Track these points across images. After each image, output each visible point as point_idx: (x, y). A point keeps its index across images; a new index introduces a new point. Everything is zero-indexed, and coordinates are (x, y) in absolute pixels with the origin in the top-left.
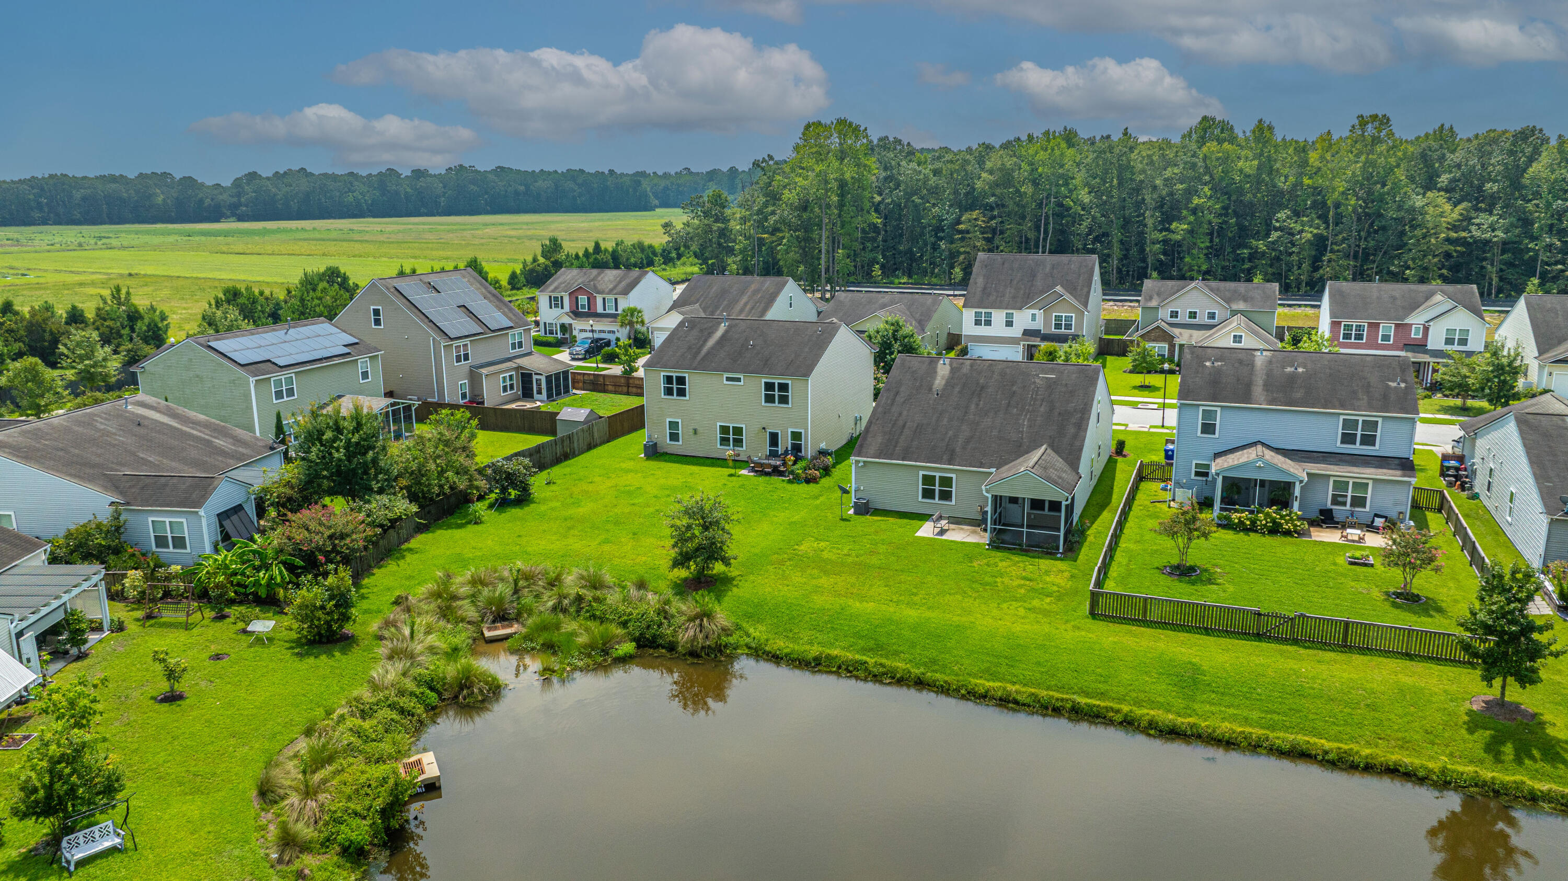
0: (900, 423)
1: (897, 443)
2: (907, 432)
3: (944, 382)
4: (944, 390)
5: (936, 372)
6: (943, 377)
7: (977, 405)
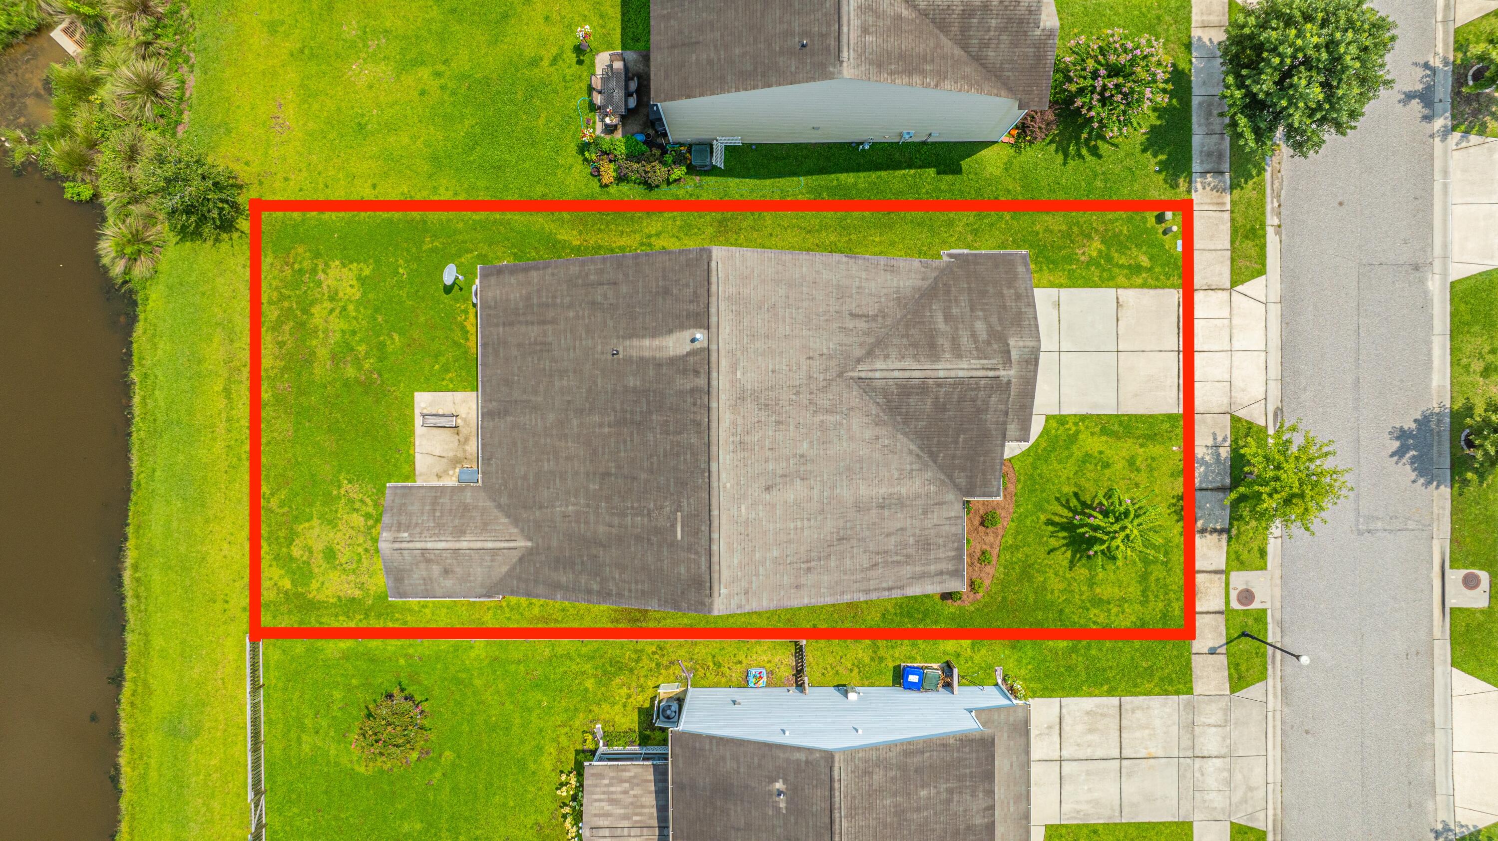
0: (550, 314)
1: (511, 324)
2: (534, 332)
3: (648, 354)
4: (629, 360)
5: (670, 332)
6: (660, 348)
7: (601, 425)
